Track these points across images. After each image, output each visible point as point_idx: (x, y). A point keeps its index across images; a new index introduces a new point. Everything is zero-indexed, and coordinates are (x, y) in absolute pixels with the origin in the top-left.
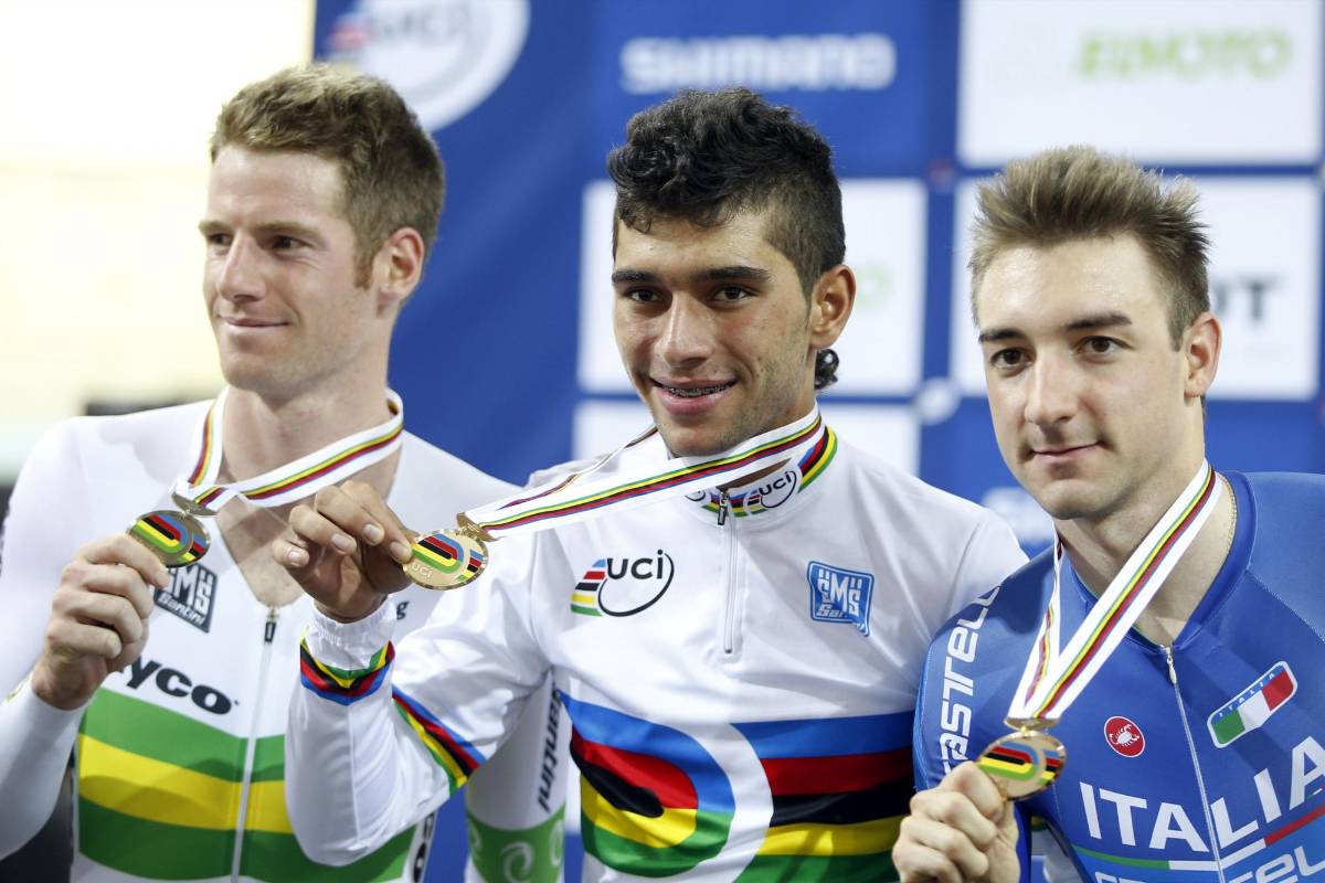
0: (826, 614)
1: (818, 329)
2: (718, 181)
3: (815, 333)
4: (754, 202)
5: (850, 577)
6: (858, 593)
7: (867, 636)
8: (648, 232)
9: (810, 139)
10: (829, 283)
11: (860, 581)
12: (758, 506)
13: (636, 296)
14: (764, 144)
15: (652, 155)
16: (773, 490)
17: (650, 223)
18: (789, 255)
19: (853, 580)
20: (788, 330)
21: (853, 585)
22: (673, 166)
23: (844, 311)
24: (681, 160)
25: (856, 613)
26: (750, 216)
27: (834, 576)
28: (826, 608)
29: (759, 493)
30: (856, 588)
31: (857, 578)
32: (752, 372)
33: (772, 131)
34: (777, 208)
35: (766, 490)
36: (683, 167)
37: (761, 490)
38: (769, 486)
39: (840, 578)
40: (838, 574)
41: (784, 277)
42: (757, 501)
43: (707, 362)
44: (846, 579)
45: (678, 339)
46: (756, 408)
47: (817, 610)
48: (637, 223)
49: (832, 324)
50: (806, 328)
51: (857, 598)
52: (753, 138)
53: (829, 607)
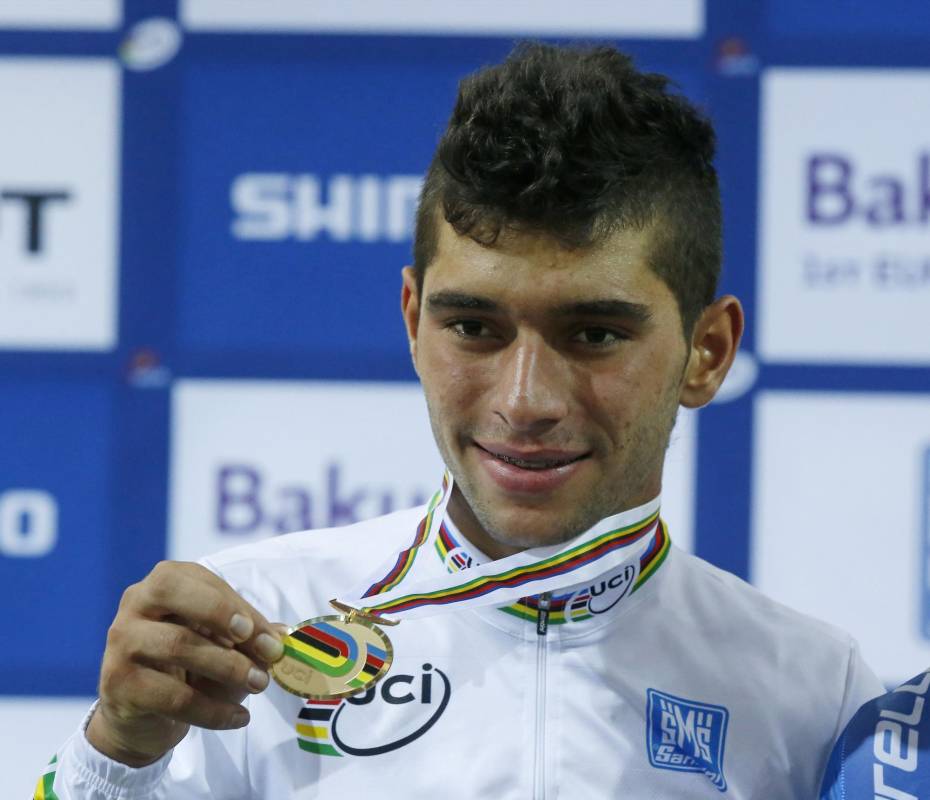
0: (666, 759)
1: (693, 382)
2: (596, 184)
3: (689, 388)
4: (635, 212)
5: (697, 711)
6: (707, 733)
7: (724, 790)
8: (491, 245)
9: (699, 123)
10: (711, 320)
11: (710, 717)
12: (584, 610)
13: (460, 327)
14: (647, 130)
15: (505, 142)
16: (607, 589)
17: (497, 232)
18: (672, 285)
19: (701, 715)
20: (665, 387)
21: (700, 722)
22: (539, 159)
23: (726, 358)
24: (551, 155)
25: (708, 758)
26: (629, 233)
27: (677, 709)
28: (666, 751)
29: (589, 592)
30: (704, 725)
31: (706, 713)
32: (615, 441)
33: (654, 111)
34: (661, 220)
35: (598, 589)
36: (553, 163)
37: (593, 589)
38: (603, 585)
39: (685, 711)
40: (681, 706)
41: (665, 312)
42: (584, 604)
43: (560, 425)
44: (691, 714)
45: (529, 393)
46: (612, 489)
47: (655, 753)
48: (474, 231)
49: (711, 375)
50: (681, 381)
51: (707, 739)
52: (633, 122)
53: (671, 749)
